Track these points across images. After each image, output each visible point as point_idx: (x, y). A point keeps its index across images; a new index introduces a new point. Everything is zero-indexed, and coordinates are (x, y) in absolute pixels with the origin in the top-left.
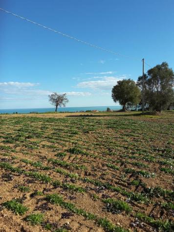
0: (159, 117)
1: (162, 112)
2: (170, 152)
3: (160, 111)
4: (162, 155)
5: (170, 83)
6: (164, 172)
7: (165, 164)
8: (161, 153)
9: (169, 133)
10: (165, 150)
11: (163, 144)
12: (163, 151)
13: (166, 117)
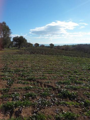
0: (3, 52)
1: (5, 49)
2: (7, 69)
3: (4, 48)
4: (2, 72)
5: (8, 33)
6: (2, 80)
7: (3, 75)
8: (2, 70)
9: (8, 59)
10: (4, 68)
11: (4, 66)
12: (3, 69)
13: (7, 52)
